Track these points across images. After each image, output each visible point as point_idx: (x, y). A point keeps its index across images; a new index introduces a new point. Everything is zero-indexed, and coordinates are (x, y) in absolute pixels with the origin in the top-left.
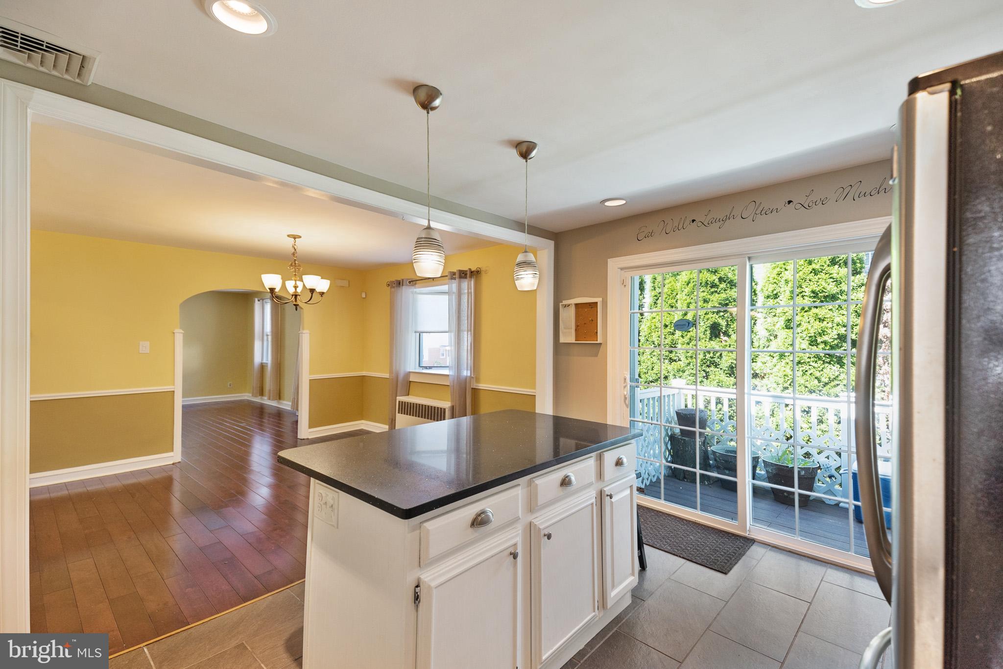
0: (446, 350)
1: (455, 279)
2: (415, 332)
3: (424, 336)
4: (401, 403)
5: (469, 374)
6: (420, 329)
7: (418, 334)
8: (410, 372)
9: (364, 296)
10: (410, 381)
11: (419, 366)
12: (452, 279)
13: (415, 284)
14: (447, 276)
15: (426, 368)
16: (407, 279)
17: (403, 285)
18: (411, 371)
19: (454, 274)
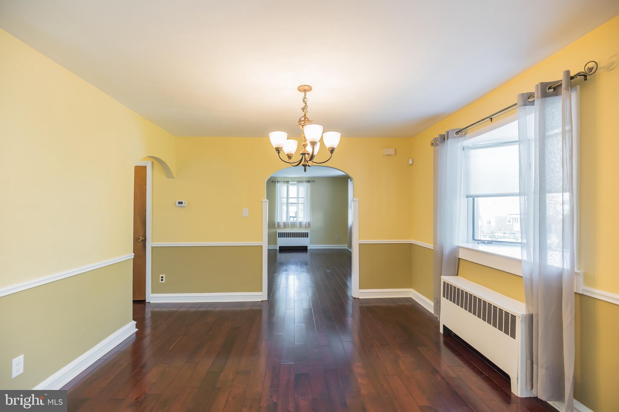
0: (513, 218)
1: (533, 103)
2: (467, 197)
3: (480, 201)
4: (447, 286)
5: (567, 266)
6: (473, 192)
7: (472, 199)
8: (458, 247)
9: (411, 162)
10: (459, 259)
11: (474, 239)
12: (525, 105)
13: (466, 134)
14: (516, 104)
15: (483, 242)
16: (455, 130)
17: (448, 139)
18: (460, 245)
19: (530, 95)
